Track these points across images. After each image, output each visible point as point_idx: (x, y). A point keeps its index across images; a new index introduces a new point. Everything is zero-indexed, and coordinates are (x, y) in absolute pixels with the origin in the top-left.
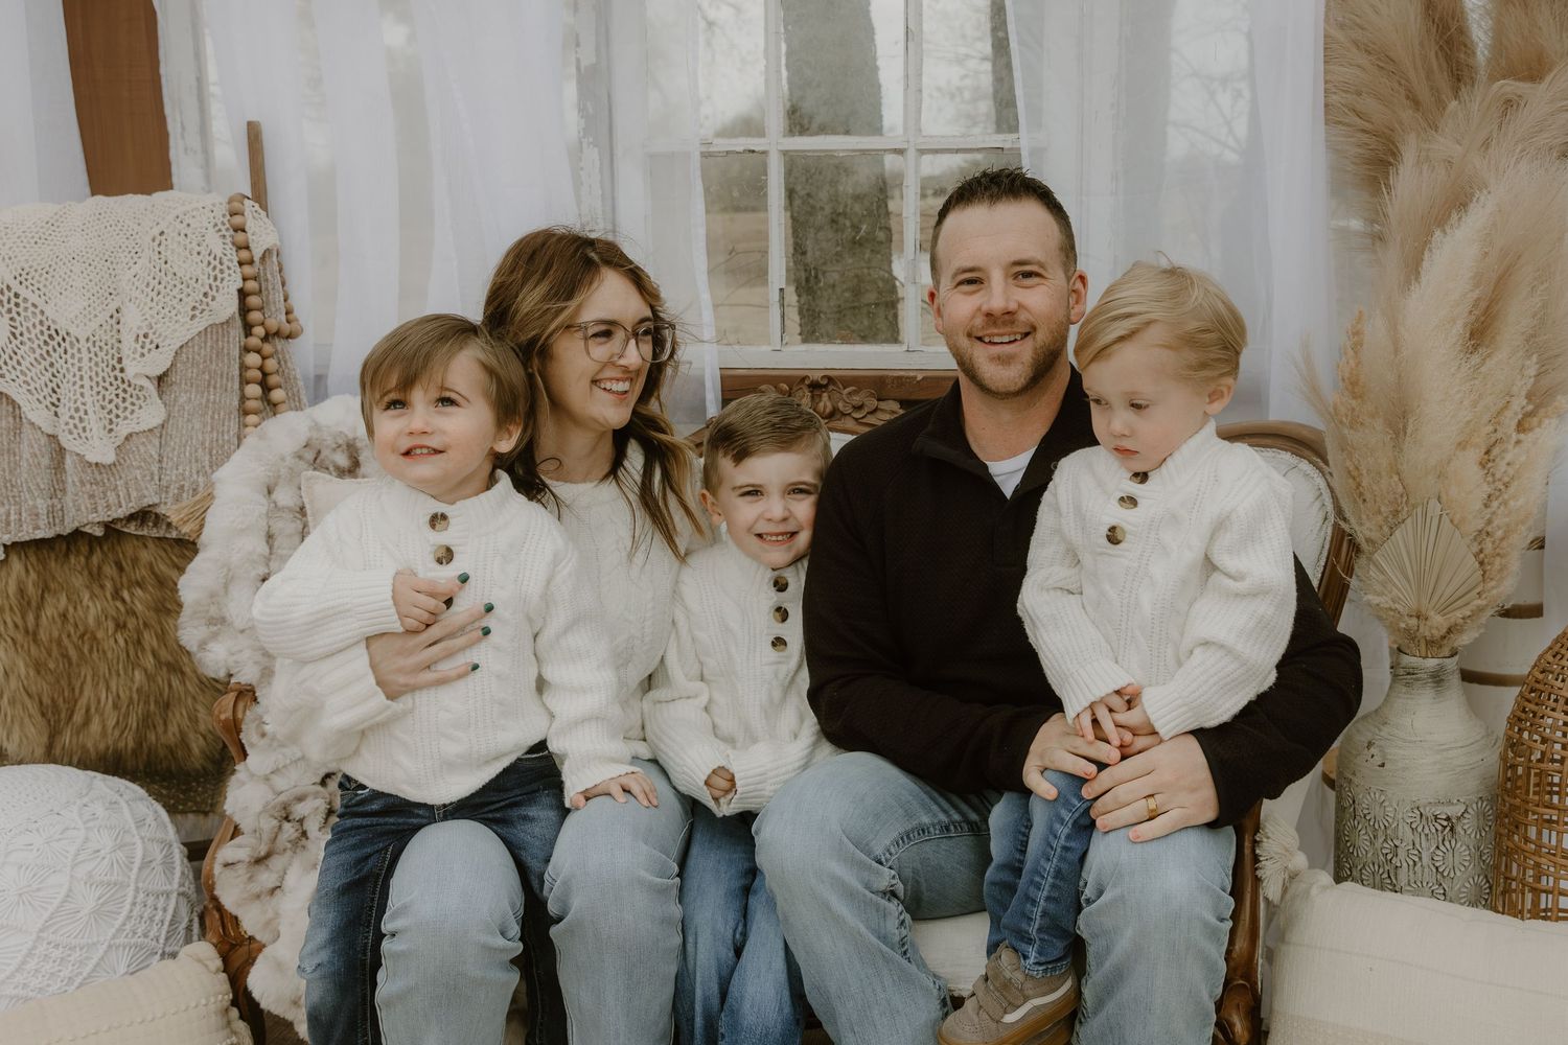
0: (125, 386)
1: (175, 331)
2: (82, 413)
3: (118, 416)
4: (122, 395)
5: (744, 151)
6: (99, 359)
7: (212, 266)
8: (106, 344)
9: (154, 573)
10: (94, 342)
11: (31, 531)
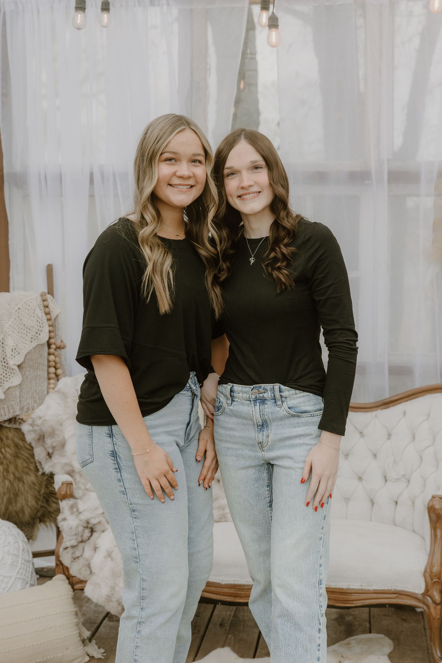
0: (6, 368)
1: (25, 347)
3: (4, 380)
7: (38, 322)
9: (13, 442)
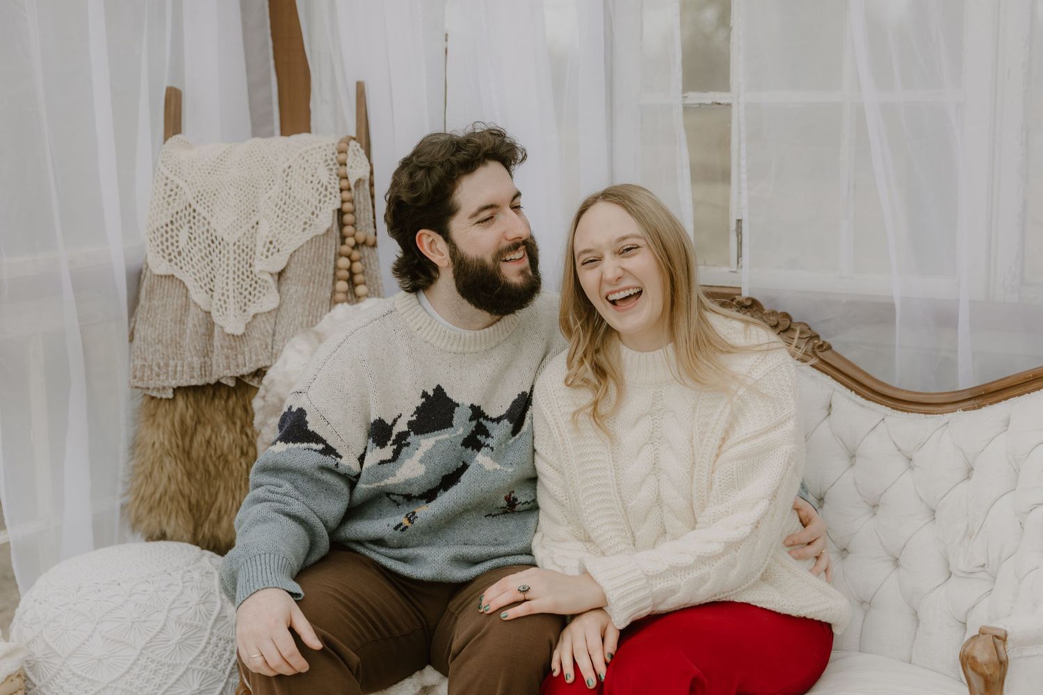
0: (257, 278)
1: (291, 239)
2: (225, 297)
3: (250, 301)
4: (254, 285)
5: (712, 103)
6: (241, 259)
7: (319, 192)
8: (247, 247)
10: (239, 246)
11: (188, 379)
